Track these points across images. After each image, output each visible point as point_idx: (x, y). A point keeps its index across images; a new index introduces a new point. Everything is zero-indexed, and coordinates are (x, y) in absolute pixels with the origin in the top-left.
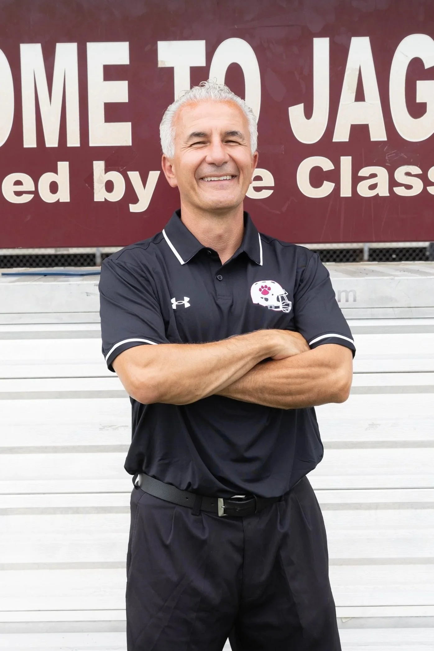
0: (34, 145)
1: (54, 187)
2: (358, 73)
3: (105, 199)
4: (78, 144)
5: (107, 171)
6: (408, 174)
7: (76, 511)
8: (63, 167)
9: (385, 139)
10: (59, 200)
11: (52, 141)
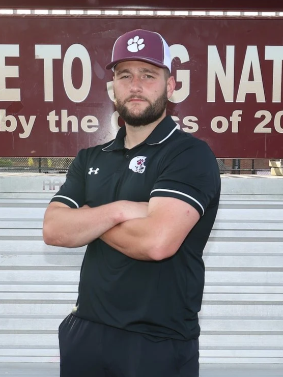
3: (6, 130)
5: (7, 115)
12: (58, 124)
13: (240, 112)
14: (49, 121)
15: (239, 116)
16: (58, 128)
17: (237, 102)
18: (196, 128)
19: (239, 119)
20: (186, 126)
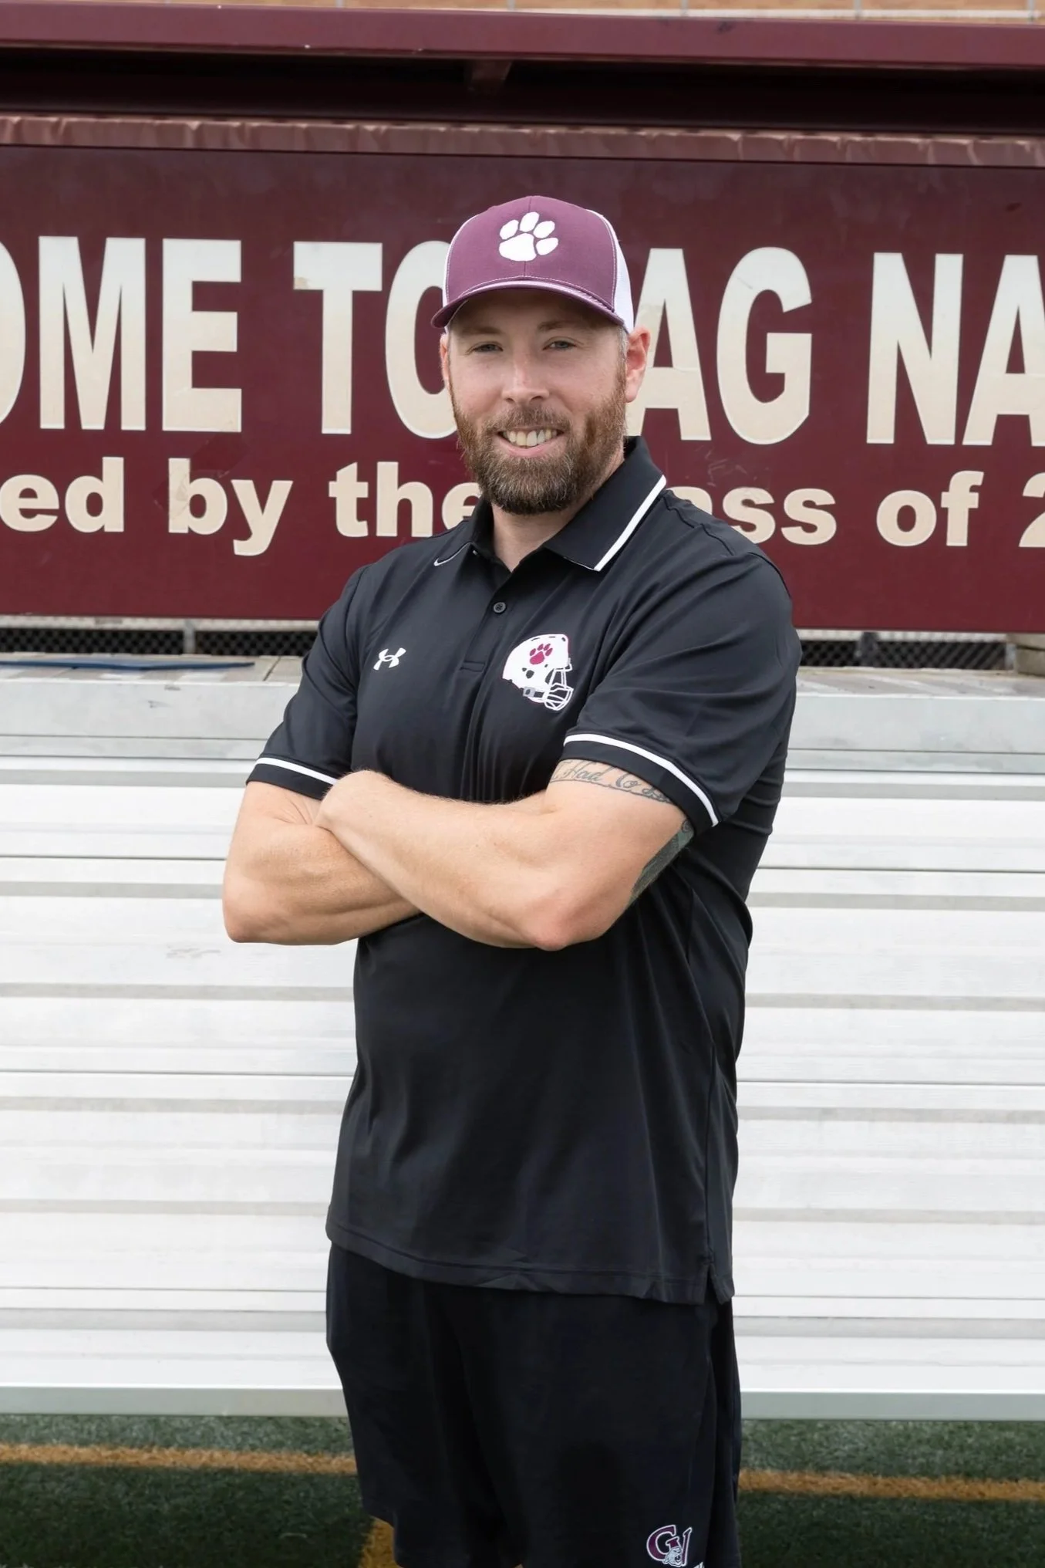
0: (60, 425)
1: (95, 504)
2: (660, 314)
3: (190, 529)
4: (142, 427)
5: (193, 477)
6: (748, 503)
7: (119, 1105)
8: (114, 467)
9: (708, 438)
10: (103, 528)
11: (93, 419)
12: (367, 509)
13: (977, 477)
14: (334, 499)
15: (973, 489)
16: (364, 524)
17: (966, 442)
18: (826, 528)
19: (974, 501)
20: (793, 523)
